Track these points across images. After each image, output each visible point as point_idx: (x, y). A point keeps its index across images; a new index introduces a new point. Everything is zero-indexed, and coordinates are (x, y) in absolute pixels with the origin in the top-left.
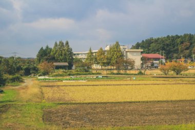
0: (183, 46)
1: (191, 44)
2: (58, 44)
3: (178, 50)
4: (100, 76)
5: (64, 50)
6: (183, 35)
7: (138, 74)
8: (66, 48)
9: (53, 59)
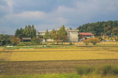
0: (107, 28)
1: (112, 27)
2: (27, 27)
3: (103, 30)
4: (45, 46)
5: (31, 30)
6: (107, 21)
7: (69, 45)
8: (32, 29)
9: (25, 36)
